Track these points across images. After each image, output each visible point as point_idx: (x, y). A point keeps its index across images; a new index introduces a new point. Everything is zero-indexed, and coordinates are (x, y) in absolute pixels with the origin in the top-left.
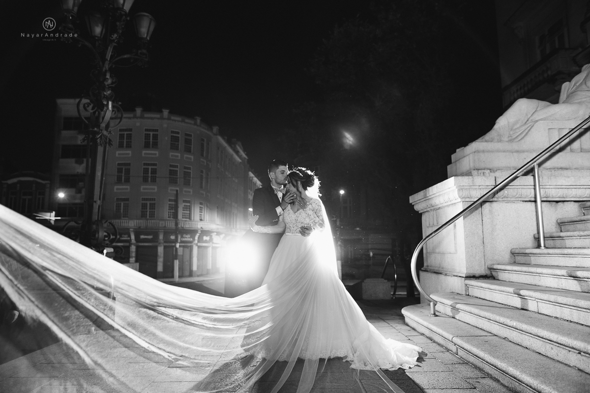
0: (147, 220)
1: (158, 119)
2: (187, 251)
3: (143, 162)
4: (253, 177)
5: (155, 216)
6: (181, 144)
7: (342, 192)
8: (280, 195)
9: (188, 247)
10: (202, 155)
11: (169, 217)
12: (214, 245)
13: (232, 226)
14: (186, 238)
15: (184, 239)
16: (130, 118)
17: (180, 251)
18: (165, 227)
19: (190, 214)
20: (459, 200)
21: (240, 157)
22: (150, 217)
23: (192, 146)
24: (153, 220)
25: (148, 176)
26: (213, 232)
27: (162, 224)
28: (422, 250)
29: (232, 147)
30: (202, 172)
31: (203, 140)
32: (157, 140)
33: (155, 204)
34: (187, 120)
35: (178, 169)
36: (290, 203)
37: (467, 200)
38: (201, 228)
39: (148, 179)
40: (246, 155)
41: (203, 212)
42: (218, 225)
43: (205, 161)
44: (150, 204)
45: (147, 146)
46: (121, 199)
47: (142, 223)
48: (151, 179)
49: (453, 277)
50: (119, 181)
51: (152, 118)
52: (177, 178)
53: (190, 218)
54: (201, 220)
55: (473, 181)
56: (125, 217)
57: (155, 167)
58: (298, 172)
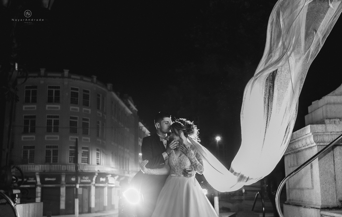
0: (51, 164)
1: (60, 77)
2: (86, 191)
3: (47, 115)
4: (142, 127)
5: (58, 161)
6: (80, 98)
7: (218, 139)
8: (165, 142)
9: (87, 187)
10: (98, 108)
11: (70, 162)
12: (109, 185)
13: (125, 169)
14: (85, 179)
15: (83, 181)
16: (35, 77)
17: (80, 191)
18: (67, 170)
19: (88, 159)
20: (315, 144)
21: (131, 109)
22: (53, 162)
23: (90, 101)
24: (56, 164)
25: (51, 127)
26: (109, 174)
27: (64, 168)
28: (285, 185)
29: (124, 102)
30: (98, 123)
31: (99, 95)
32: (59, 95)
33: (57, 151)
34: (85, 79)
35: (78, 121)
36: (174, 149)
37: (321, 144)
38: (98, 171)
39: (51, 129)
40: (136, 108)
41: (100, 156)
42: (112, 168)
43: (101, 114)
44: (53, 151)
45: (50, 101)
46: (27, 147)
47: (46, 167)
48: (54, 129)
49: (311, 208)
50: (26, 132)
51: (54, 77)
52: (77, 128)
53: (88, 162)
54: (98, 164)
55: (326, 128)
56: (32, 162)
57: (57, 119)
58: (180, 122)
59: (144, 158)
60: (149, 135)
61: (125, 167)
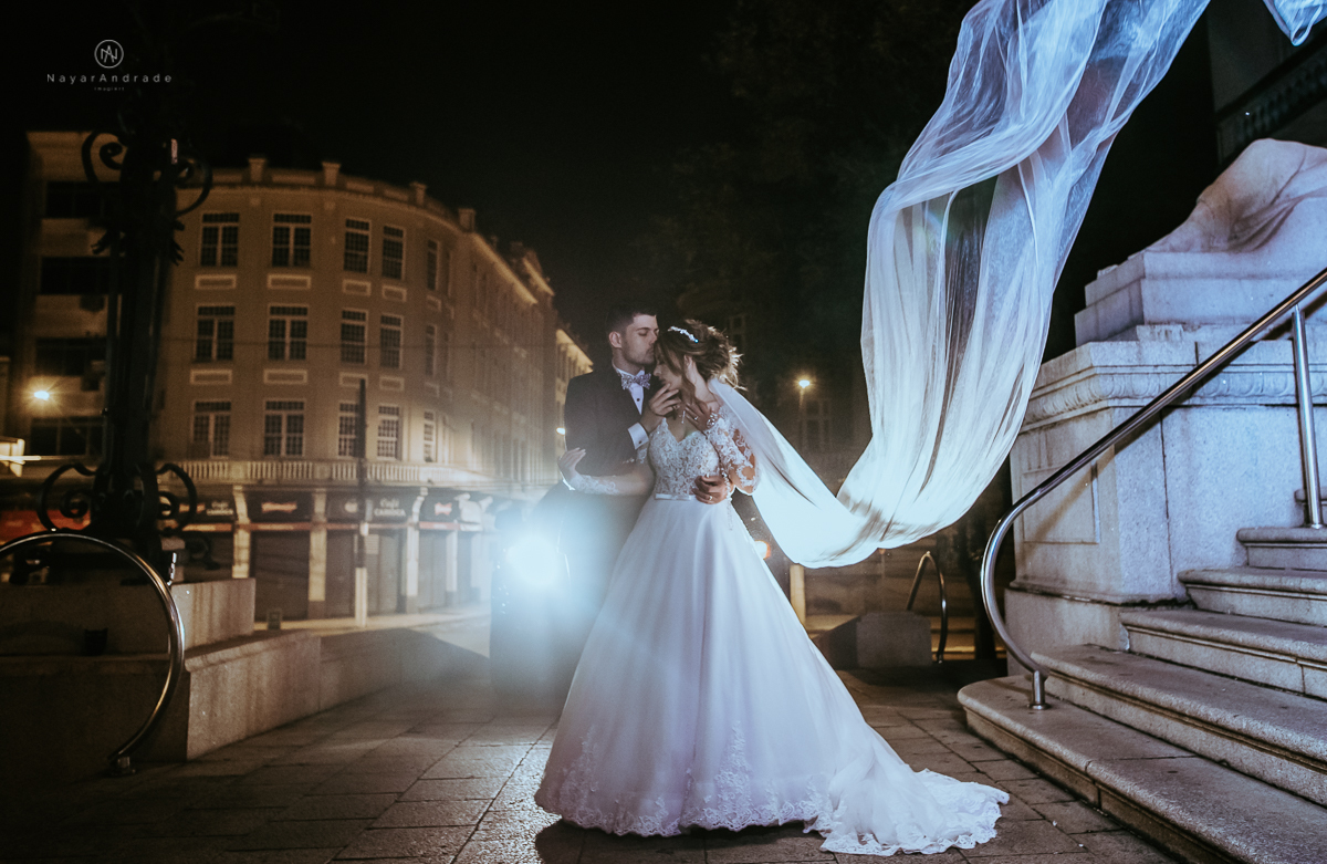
0: (281, 460)
1: (311, 187)
2: (391, 543)
3: (269, 305)
4: (567, 344)
5: (304, 449)
6: (374, 255)
7: (804, 383)
8: (637, 392)
9: (390, 531)
10: (431, 286)
11: (340, 454)
12: (464, 528)
13: (512, 475)
14: (389, 508)
15: (382, 513)
16: (232, 185)
17: (372, 545)
18: (330, 479)
19: (398, 444)
20: (1104, 403)
21: (533, 290)
22: (288, 452)
23: (404, 262)
24: (297, 460)
25: (284, 343)
26: (462, 492)
27: (322, 472)
28: (1010, 530)
29: (510, 264)
30: (430, 330)
31: (432, 245)
32: (308, 244)
33: (301, 418)
34: (389, 192)
35: (365, 324)
36: (666, 416)
37: (1126, 402)
38: (430, 481)
39: (283, 349)
40: (549, 284)
41: (434, 437)
42: (474, 472)
43: (439, 302)
44: (289, 418)
45: (280, 260)
46: (208, 404)
47: (267, 470)
48: (292, 350)
49: (1090, 605)
50: (203, 356)
51: (293, 186)
52: (363, 348)
53: (398, 455)
54: (428, 460)
55: (1139, 353)
56: (221, 454)
57: (301, 318)
58: (685, 332)
59: (571, 442)
60: (589, 371)
61: (512, 469)
